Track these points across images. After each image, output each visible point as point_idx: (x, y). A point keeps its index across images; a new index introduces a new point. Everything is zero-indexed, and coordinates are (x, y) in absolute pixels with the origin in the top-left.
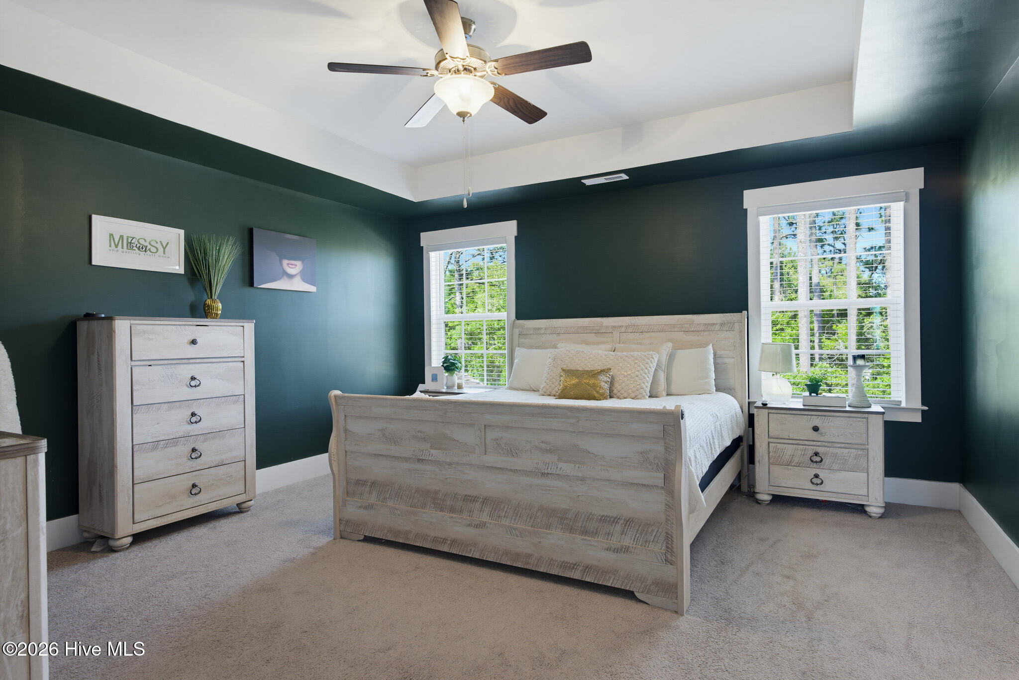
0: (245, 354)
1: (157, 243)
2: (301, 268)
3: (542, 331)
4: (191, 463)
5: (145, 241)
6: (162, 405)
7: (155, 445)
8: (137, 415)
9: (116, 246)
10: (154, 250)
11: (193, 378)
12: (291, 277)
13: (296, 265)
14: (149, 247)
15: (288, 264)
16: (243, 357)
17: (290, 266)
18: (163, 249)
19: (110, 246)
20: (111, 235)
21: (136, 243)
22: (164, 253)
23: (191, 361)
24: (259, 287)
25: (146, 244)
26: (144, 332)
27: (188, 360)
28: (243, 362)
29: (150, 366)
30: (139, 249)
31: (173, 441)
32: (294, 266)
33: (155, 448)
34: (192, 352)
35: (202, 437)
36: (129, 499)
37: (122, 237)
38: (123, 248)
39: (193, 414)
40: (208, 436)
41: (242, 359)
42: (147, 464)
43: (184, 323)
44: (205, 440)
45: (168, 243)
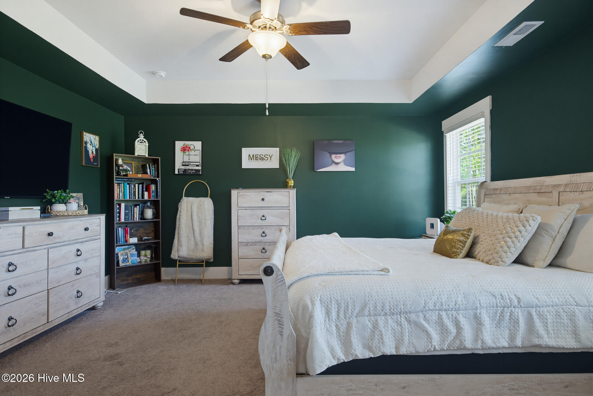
0: (290, 205)
1: (268, 156)
2: (344, 158)
4: (262, 254)
5: (263, 155)
6: (250, 227)
7: (247, 244)
8: (240, 230)
9: (251, 160)
10: (266, 159)
11: (263, 216)
12: (337, 164)
13: (341, 157)
14: (264, 158)
15: (335, 157)
16: (289, 207)
17: (336, 158)
18: (270, 158)
19: (249, 160)
20: (249, 155)
21: (259, 157)
22: (271, 160)
23: (263, 208)
24: (317, 171)
25: (263, 157)
26: (243, 195)
27: (261, 208)
28: (289, 209)
29: (246, 209)
30: (260, 159)
31: (255, 243)
32: (339, 158)
33: (247, 245)
34: (262, 204)
35: (268, 244)
36: (237, 264)
37: (253, 155)
38: (254, 160)
39: (264, 233)
40: (271, 243)
41: (289, 208)
42: (244, 251)
43: (259, 191)
44: (269, 245)
45: (272, 155)
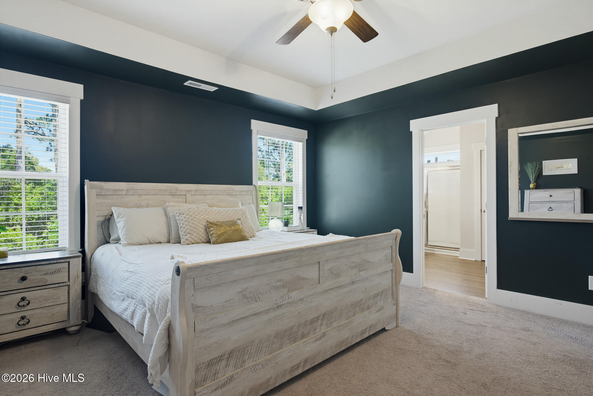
3: (124, 193)
